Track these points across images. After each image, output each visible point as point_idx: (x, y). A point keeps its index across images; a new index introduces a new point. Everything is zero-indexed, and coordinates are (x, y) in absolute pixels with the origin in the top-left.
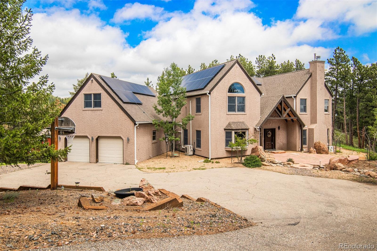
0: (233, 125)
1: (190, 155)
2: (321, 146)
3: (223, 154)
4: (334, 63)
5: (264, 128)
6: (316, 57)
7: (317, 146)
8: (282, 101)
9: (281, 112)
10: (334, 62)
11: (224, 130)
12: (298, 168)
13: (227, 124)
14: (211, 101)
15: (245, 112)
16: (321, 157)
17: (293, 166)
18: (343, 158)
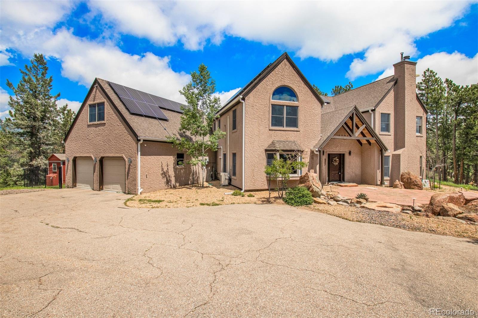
0: (278, 145)
1: (224, 186)
2: (412, 177)
3: (263, 184)
4: (423, 88)
5: (327, 153)
6: (403, 58)
7: (405, 178)
8: (353, 114)
9: (352, 131)
10: (423, 86)
11: (264, 151)
12: (374, 210)
13: (270, 142)
14: (246, 110)
15: (297, 128)
16: (412, 193)
17: (366, 206)
18: (456, 196)
